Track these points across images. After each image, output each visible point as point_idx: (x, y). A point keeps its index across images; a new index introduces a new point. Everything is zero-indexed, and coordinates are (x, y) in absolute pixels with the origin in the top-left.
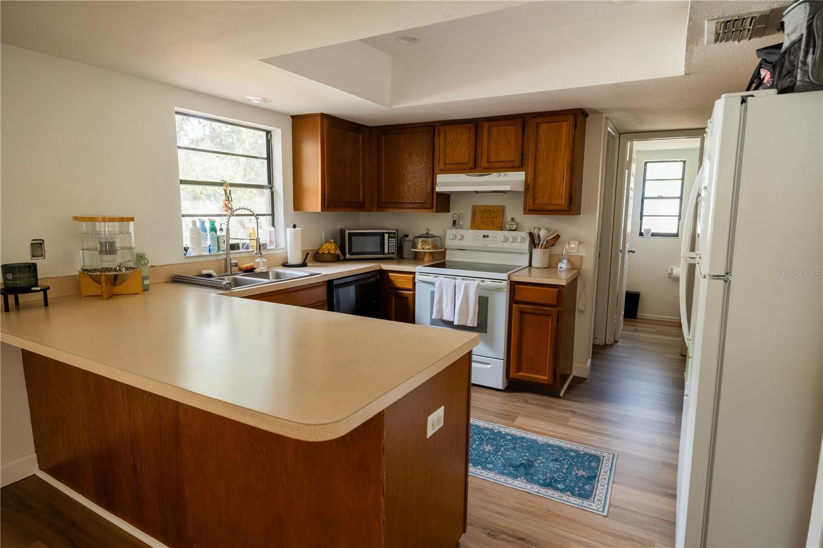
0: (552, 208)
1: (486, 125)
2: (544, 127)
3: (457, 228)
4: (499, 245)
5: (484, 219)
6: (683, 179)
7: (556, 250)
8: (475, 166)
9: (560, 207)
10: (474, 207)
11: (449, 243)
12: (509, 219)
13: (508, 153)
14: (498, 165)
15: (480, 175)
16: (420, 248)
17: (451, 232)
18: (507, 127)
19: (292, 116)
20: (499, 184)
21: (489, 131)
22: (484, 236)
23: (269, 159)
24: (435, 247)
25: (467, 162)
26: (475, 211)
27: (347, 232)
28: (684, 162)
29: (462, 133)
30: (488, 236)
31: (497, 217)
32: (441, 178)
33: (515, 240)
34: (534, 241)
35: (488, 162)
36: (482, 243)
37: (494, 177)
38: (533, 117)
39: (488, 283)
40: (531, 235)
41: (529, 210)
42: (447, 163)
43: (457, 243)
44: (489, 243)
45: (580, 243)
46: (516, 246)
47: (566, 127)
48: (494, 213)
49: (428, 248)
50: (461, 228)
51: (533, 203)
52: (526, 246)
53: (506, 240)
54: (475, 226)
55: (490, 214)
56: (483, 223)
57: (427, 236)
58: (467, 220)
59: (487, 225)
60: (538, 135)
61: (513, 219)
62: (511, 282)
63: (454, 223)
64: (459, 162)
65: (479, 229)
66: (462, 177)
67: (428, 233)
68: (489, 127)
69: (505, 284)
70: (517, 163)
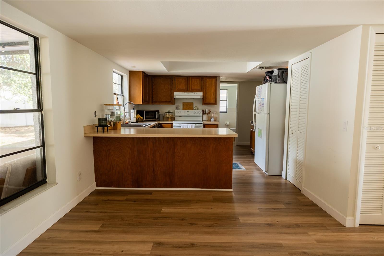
0: (211, 103)
1: (190, 78)
2: (208, 80)
3: (178, 110)
4: (193, 114)
5: (187, 107)
6: (227, 95)
7: (210, 115)
8: (187, 90)
9: (213, 103)
10: (183, 103)
11: (176, 114)
12: (195, 107)
13: (197, 87)
14: (195, 90)
15: (188, 93)
16: (167, 116)
17: (176, 111)
18: (197, 79)
19: (129, 71)
20: (195, 96)
21: (192, 80)
22: (188, 112)
23: (122, 85)
24: (172, 116)
25: (184, 89)
26: (184, 104)
27: (144, 111)
28: (227, 90)
29: (183, 80)
30: (189, 112)
31: (191, 106)
32: (175, 93)
33: (198, 113)
34: (204, 113)
35: (192, 89)
36: (187, 114)
37: (193, 94)
38: (205, 77)
39: (197, 125)
40: (203, 111)
41: (204, 104)
42: (178, 89)
43: (179, 114)
44: (190, 114)
45: (216, 113)
46: (198, 114)
47: (214, 81)
48: (190, 104)
49: (170, 116)
50: (179, 109)
51: (206, 102)
52: (201, 114)
53: (195, 113)
54: (184, 108)
55: (189, 105)
56: (187, 108)
57: (169, 112)
58: (181, 107)
59: (188, 108)
60: (206, 82)
61: (196, 107)
62: (203, 124)
63: (177, 108)
64: (182, 89)
65: (186, 110)
66: (183, 93)
67: (169, 111)
68: (192, 79)
69: (202, 124)
70: (200, 90)
